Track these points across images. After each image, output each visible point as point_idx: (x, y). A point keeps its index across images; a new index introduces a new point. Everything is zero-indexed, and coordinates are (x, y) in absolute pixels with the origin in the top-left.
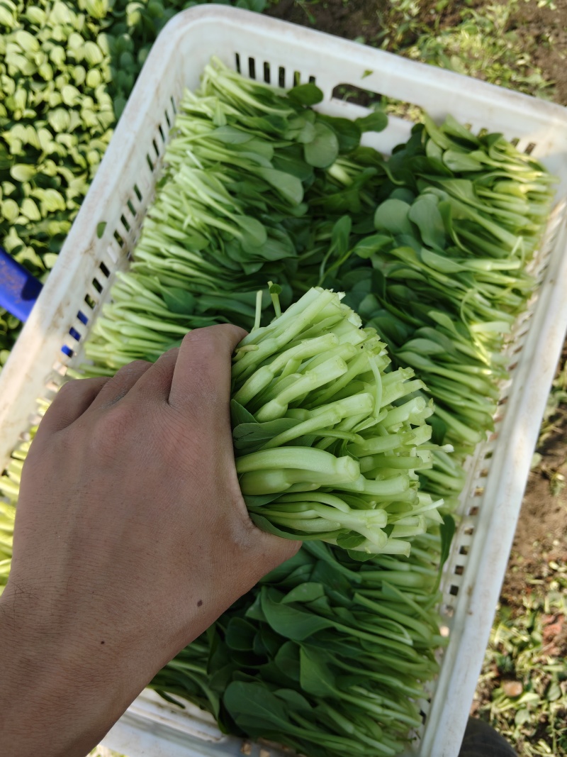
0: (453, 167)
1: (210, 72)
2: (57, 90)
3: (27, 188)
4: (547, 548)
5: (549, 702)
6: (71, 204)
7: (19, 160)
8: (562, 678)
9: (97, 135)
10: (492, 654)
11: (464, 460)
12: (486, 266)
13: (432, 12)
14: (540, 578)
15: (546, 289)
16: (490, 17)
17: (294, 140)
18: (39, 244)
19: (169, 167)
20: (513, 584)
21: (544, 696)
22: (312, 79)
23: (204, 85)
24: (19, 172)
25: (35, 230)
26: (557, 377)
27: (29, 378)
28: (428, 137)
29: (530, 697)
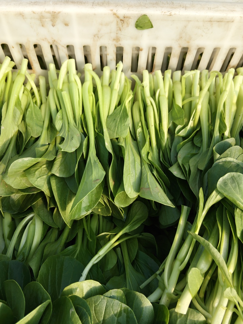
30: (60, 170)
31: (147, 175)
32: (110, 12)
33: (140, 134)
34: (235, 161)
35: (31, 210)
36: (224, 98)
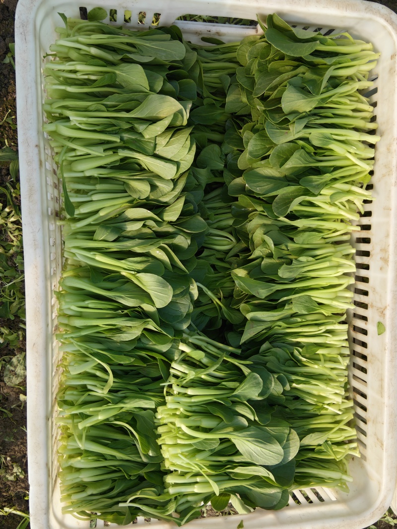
30: (266, 264)
31: (262, 326)
32: (387, 304)
33: (295, 321)
34: (272, 387)
35: (238, 240)
36: (322, 385)
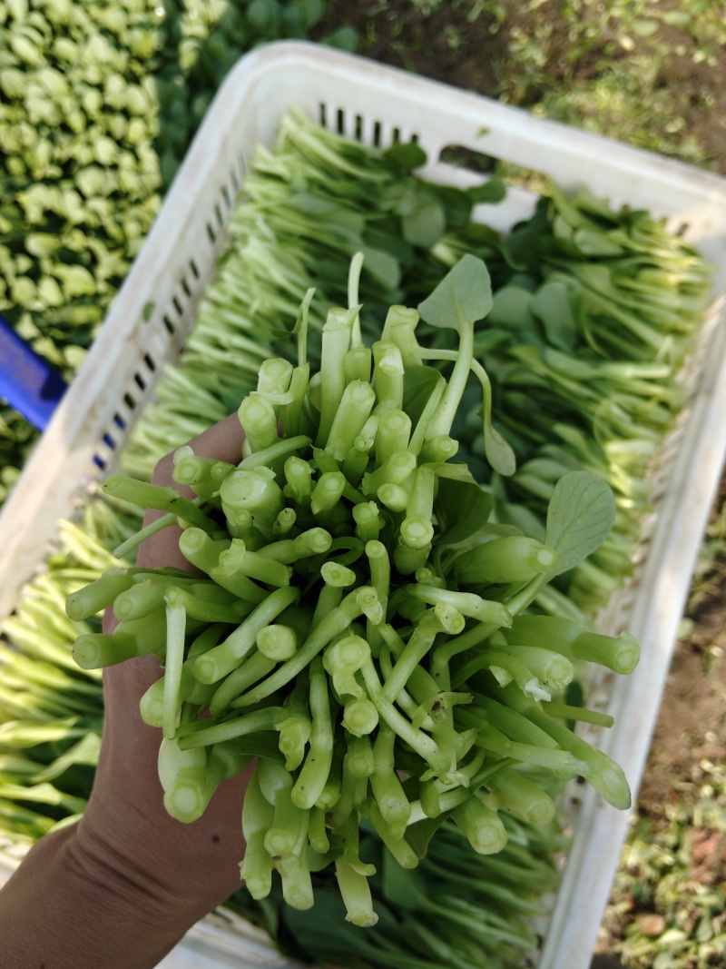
0: (587, 250)
1: (289, 125)
2: (89, 144)
3: (46, 265)
4: (698, 742)
5: (698, 944)
6: (102, 287)
7: (38, 229)
8: (715, 913)
9: (138, 202)
10: (625, 880)
11: (595, 615)
12: (627, 372)
13: (562, 65)
14: (689, 780)
15: (700, 403)
16: (633, 72)
17: (390, 212)
18: (59, 335)
19: (233, 238)
20: (654, 789)
21: (693, 936)
22: (415, 138)
23: (281, 142)
24: (37, 244)
25: (55, 318)
26: (712, 522)
27: (51, 493)
28: (557, 212)
29: (673, 937)
